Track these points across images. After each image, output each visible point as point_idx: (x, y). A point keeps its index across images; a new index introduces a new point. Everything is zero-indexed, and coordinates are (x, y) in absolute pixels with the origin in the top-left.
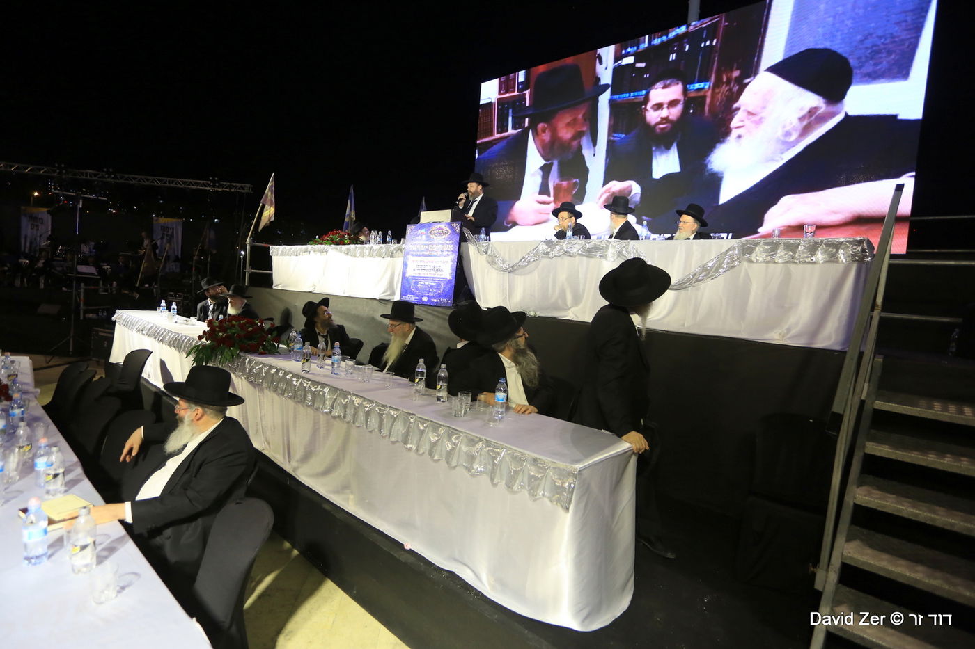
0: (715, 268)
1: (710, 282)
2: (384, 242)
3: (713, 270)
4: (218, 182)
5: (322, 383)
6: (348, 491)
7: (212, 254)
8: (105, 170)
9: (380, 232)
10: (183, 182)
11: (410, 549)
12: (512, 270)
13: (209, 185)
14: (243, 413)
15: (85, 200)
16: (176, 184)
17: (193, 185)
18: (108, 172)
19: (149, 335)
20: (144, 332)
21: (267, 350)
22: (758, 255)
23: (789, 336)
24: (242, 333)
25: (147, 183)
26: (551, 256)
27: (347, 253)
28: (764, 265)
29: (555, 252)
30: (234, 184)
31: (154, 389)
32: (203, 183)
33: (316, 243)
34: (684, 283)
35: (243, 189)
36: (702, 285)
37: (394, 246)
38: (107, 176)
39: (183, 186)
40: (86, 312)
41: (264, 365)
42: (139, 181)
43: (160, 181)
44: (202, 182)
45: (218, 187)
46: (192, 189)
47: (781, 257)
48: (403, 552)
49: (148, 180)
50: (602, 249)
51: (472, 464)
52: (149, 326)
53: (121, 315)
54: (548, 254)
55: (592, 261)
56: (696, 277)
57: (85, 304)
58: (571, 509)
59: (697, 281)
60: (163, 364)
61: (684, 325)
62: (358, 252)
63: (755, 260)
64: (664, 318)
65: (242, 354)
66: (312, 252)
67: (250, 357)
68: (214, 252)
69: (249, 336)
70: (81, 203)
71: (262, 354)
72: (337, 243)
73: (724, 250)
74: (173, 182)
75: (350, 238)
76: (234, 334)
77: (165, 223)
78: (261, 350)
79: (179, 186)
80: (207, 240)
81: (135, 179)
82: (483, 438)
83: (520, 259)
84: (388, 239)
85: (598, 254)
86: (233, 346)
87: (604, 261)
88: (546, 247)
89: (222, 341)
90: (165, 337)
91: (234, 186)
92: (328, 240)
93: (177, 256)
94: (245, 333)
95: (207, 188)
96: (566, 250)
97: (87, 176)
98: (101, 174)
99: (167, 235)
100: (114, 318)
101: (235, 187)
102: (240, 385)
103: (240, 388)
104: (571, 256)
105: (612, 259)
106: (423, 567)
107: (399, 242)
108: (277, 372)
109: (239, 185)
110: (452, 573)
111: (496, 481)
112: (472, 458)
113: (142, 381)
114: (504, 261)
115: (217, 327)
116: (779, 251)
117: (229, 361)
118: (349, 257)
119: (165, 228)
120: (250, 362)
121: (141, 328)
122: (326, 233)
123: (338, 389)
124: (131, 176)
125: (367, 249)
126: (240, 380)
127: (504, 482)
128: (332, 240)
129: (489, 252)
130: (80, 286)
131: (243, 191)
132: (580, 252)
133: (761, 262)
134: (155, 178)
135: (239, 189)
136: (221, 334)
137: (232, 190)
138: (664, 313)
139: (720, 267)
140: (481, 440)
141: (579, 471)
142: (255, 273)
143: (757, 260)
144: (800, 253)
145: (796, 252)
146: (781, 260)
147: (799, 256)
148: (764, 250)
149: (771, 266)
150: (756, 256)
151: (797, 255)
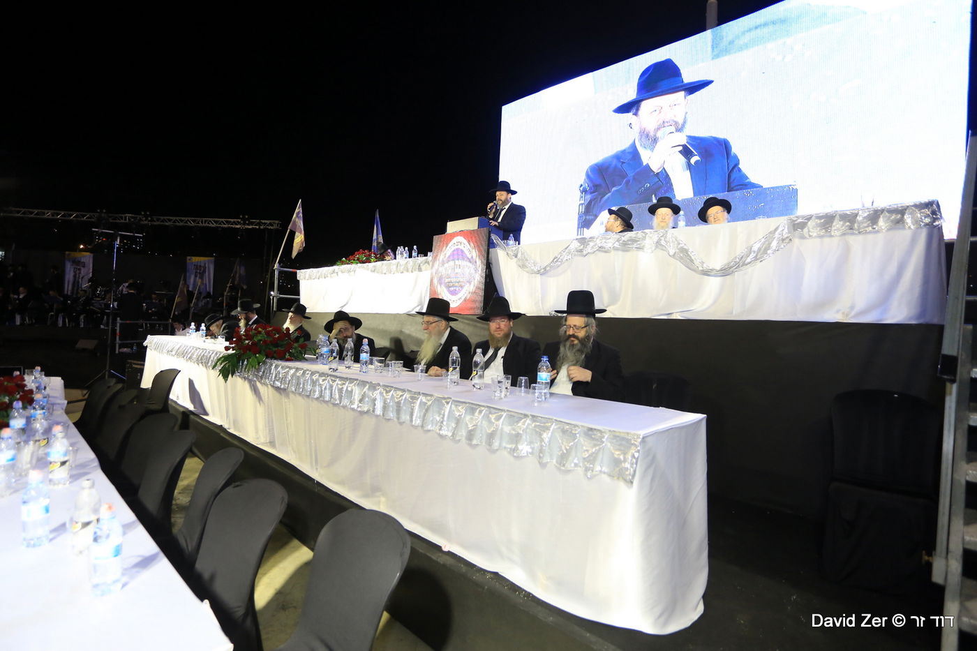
0: (763, 249)
1: (758, 265)
2: (410, 256)
3: (761, 251)
4: (248, 219)
5: (350, 379)
6: (378, 494)
7: (242, 288)
8: (143, 213)
9: (406, 248)
10: (215, 222)
11: (449, 551)
12: (543, 272)
13: (239, 223)
14: (269, 423)
15: (123, 237)
16: (208, 223)
17: (224, 224)
18: (146, 216)
19: (177, 354)
20: (174, 353)
21: (294, 356)
22: (811, 230)
23: (853, 314)
24: (269, 339)
25: (181, 224)
26: (585, 253)
27: (374, 271)
28: (818, 240)
29: (589, 249)
30: (263, 221)
31: (182, 410)
32: (234, 222)
33: (343, 263)
34: (730, 268)
35: (272, 226)
36: (749, 269)
37: (422, 259)
38: (144, 219)
39: (215, 225)
40: (121, 346)
41: (290, 368)
42: (174, 222)
43: (194, 221)
44: (232, 220)
45: (248, 225)
46: (222, 228)
47: (838, 230)
48: (440, 554)
49: (182, 221)
50: (638, 241)
51: (517, 445)
52: (178, 346)
53: (152, 341)
54: (581, 251)
55: (628, 254)
56: (743, 259)
57: (120, 340)
58: (636, 482)
59: (744, 264)
60: (191, 383)
61: (732, 313)
62: (385, 268)
63: (807, 236)
64: (709, 307)
65: (267, 360)
66: (340, 273)
67: (276, 362)
68: (245, 287)
69: (275, 343)
70: (118, 240)
71: (288, 360)
72: (363, 262)
73: (772, 228)
74: (205, 222)
75: (376, 258)
76: (261, 340)
77: (198, 262)
78: (287, 356)
79: (211, 225)
80: (238, 275)
81: (170, 220)
82: (529, 413)
83: (552, 259)
84: (414, 254)
85: (635, 245)
86: (259, 353)
87: (640, 253)
88: (579, 244)
89: (248, 348)
90: (193, 354)
91: (263, 223)
92: (354, 260)
93: (209, 293)
94: (271, 339)
95: (238, 226)
96: (600, 245)
97: (125, 220)
98: (139, 217)
99: (200, 273)
100: (145, 344)
101: (265, 224)
102: (266, 394)
103: (266, 397)
104: (606, 252)
105: (650, 251)
106: (464, 569)
107: (426, 255)
108: (304, 373)
109: (268, 222)
110: (496, 574)
111: (545, 460)
112: (516, 438)
113: (170, 402)
114: (535, 264)
115: (244, 335)
116: (834, 224)
117: (255, 368)
118: (375, 274)
119: (197, 267)
120: (277, 367)
121: (170, 349)
122: (353, 254)
123: (367, 382)
124: (165, 218)
125: (394, 265)
126: (266, 388)
127: (554, 461)
128: (358, 259)
129: (519, 255)
130: (116, 320)
131: (272, 228)
132: (615, 245)
133: (816, 237)
134: (189, 218)
135: (268, 225)
136: (247, 342)
137: (262, 227)
138: (710, 302)
139: (768, 248)
140: (526, 416)
141: (643, 438)
142: (283, 298)
143: (810, 236)
144: (859, 224)
145: (855, 222)
146: (838, 233)
147: (859, 227)
148: (817, 224)
149: (827, 240)
150: (809, 231)
151: (856, 225)
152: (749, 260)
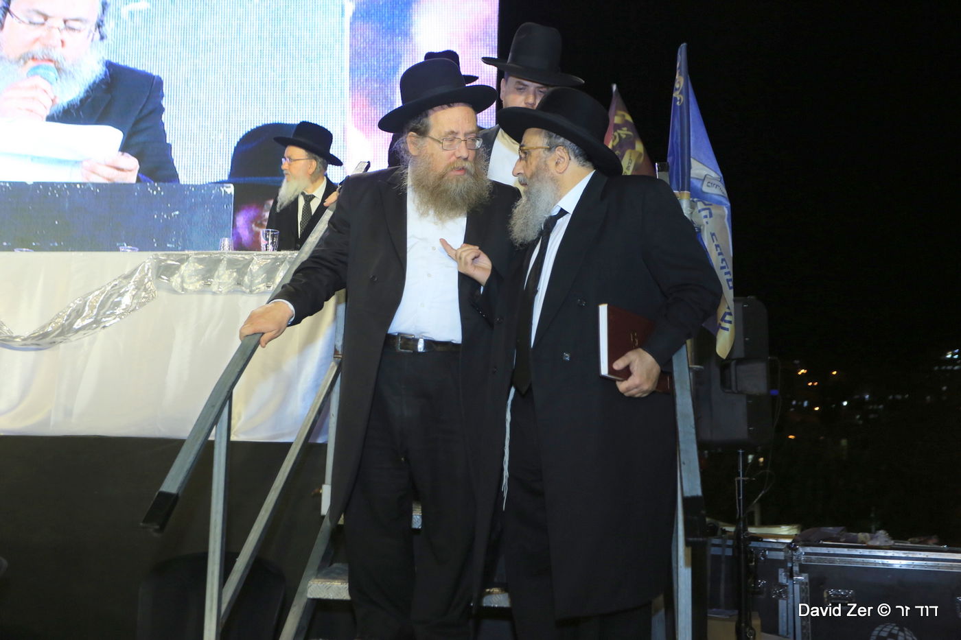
22: (185, 279)
28: (195, 297)
34: (48, 335)
47: (222, 283)
56: (69, 322)
59: (70, 332)
63: (178, 288)
73: (126, 270)
116: (218, 273)
133: (192, 291)
143: (183, 289)
144: (252, 276)
145: (246, 274)
146: (223, 289)
147: (251, 282)
148: (196, 270)
149: (208, 298)
150: (183, 282)
151: (246, 279)
152: (78, 324)
